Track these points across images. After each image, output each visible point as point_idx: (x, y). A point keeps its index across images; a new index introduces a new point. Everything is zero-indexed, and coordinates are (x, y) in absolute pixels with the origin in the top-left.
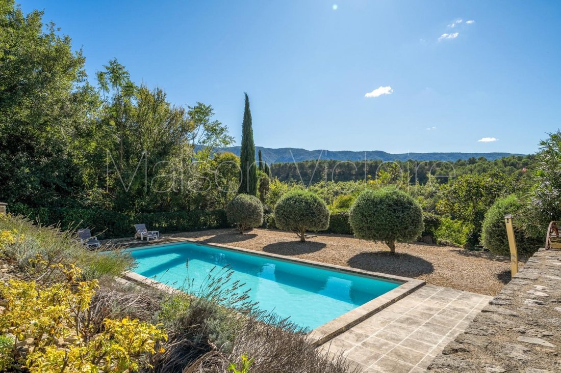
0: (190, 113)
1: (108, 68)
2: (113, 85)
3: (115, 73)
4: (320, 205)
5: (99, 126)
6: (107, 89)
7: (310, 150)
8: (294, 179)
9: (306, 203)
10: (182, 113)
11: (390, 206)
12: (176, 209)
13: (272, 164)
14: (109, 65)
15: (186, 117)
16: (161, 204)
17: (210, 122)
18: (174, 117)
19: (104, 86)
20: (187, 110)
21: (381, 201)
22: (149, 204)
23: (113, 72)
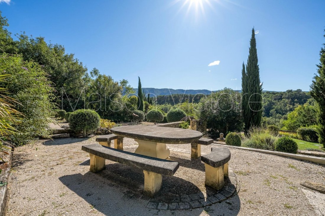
0: (120, 83)
1: (93, 71)
2: (95, 75)
3: (95, 72)
4: (160, 114)
5: (91, 88)
6: (93, 77)
7: (175, 89)
8: (167, 102)
9: (156, 113)
10: (118, 83)
11: (176, 114)
12: (116, 115)
13: (158, 96)
14: (93, 70)
15: (119, 84)
16: (112, 114)
17: (127, 85)
18: (115, 85)
19: (92, 76)
20: (119, 82)
21: (174, 112)
22: (108, 114)
23: (95, 71)
